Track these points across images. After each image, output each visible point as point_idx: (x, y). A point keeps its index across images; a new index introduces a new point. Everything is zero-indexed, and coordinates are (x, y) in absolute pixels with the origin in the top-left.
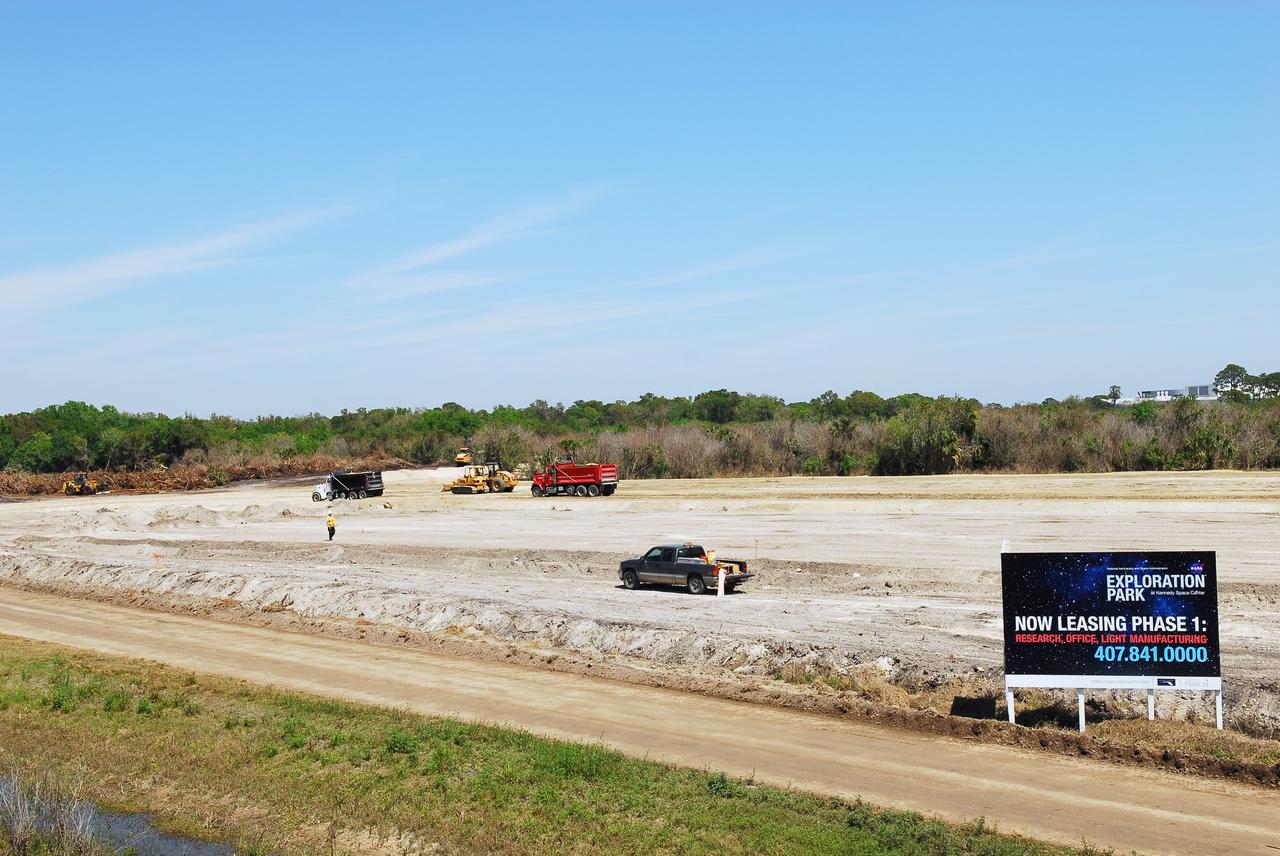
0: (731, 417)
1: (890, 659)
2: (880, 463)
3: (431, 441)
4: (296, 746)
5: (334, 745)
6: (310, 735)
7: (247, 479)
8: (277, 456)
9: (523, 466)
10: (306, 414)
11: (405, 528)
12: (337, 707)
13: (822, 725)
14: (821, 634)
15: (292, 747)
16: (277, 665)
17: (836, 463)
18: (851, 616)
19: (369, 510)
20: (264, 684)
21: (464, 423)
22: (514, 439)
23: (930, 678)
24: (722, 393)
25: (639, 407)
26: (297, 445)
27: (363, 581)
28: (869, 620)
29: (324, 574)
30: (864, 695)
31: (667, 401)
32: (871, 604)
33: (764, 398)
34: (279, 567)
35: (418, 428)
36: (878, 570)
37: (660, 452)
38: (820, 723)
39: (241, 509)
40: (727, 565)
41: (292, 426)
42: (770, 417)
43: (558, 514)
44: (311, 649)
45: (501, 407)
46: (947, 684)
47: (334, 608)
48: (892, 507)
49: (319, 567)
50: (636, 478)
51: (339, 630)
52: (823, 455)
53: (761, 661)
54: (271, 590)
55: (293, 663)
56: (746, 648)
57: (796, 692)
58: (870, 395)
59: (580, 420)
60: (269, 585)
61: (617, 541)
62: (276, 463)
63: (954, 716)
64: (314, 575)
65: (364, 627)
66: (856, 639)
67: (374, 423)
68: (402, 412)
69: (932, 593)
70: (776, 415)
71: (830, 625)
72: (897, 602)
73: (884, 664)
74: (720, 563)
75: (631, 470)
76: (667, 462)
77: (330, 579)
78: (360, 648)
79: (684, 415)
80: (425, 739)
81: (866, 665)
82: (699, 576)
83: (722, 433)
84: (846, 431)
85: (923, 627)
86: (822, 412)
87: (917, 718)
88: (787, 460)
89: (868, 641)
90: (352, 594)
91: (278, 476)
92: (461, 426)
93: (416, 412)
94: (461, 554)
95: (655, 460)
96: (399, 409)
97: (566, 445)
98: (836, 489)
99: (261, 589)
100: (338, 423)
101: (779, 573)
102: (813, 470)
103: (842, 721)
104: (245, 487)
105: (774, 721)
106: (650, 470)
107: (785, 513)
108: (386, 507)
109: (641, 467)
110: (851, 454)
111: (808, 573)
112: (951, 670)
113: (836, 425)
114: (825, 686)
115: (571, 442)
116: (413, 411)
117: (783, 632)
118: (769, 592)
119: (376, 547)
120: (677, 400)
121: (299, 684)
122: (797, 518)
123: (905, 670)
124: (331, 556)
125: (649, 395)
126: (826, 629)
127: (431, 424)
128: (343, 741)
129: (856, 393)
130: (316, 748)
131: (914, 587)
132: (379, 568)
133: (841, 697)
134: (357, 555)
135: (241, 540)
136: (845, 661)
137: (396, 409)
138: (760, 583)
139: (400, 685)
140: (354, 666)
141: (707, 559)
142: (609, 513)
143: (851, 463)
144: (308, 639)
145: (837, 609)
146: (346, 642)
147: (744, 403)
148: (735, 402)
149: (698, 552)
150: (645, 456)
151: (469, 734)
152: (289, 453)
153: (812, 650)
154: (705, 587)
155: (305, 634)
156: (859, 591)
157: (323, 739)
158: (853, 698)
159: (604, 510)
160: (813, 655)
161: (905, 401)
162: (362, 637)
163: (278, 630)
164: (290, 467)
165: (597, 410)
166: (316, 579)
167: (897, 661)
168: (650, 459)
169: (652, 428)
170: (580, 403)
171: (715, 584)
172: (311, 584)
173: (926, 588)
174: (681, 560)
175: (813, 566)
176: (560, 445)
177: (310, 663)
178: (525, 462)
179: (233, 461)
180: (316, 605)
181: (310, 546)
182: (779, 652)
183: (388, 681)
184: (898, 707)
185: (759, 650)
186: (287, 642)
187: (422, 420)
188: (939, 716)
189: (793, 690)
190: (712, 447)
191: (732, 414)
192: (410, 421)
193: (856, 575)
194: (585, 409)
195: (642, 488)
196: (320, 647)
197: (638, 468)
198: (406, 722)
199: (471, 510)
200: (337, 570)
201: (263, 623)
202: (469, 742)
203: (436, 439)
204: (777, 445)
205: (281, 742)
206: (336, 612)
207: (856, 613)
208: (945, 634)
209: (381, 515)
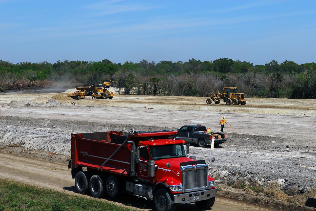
0: (229, 71)
1: (283, 180)
2: (293, 93)
3: (96, 76)
4: (13, 206)
5: (30, 206)
6: (20, 201)
7: (14, 89)
8: (28, 80)
9: (134, 88)
10: (42, 62)
11: (78, 113)
12: (33, 190)
13: (246, 207)
14: (254, 167)
15: (11, 207)
16: (11, 171)
17: (273, 92)
18: (269, 160)
19: (65, 105)
20: (4, 178)
21: (111, 69)
22: (131, 76)
23: (301, 189)
24: (226, 60)
25: (188, 64)
26: (37, 75)
27: (56, 135)
28: (277, 162)
29: (40, 132)
30: (267, 195)
31: (201, 63)
32: (279, 155)
33: (244, 63)
34: (21, 128)
35: (91, 70)
36: (284, 140)
37: (195, 84)
38: (245, 206)
39: (9, 102)
40: (216, 135)
41: (35, 67)
42: (246, 71)
43: (147, 110)
44: (28, 164)
45: (127, 62)
46: (308, 192)
47: (42, 147)
48: (295, 113)
49: (38, 129)
50: (184, 96)
51: (41, 156)
52: (267, 88)
53: (226, 178)
54: (16, 138)
55: (18, 170)
56: (219, 172)
57: (236, 192)
58: (292, 63)
59: (162, 69)
60: (15, 135)
61: (170, 122)
62: (27, 83)
63: (306, 206)
64: (35, 132)
65: (52, 155)
66: (269, 170)
67: (72, 67)
68: (84, 63)
69: (307, 151)
70: (249, 70)
71: (259, 163)
72: (291, 155)
73: (280, 181)
74: (213, 134)
75: (182, 92)
76: (198, 89)
77: (41, 134)
78: (49, 164)
79: (208, 69)
80: (69, 206)
81: (272, 181)
82: (203, 139)
83: (223, 77)
84: (279, 78)
85: (301, 166)
86: (270, 69)
87: (289, 206)
88: (251, 90)
89: (274, 171)
90: (50, 141)
91: (28, 89)
92: (109, 70)
93: (90, 63)
94: (101, 126)
95: (193, 88)
96: (83, 61)
97: (154, 80)
98: (271, 104)
99: (11, 137)
100: (56, 66)
101: (239, 140)
102: (263, 95)
103: (255, 206)
104: (13, 93)
105: (225, 205)
106: (190, 92)
107: (247, 113)
108: (72, 104)
109: (186, 91)
110: (280, 88)
111: (252, 140)
112: (311, 186)
113: (274, 75)
114: (250, 190)
115: (156, 79)
116: (89, 62)
117: (237, 165)
118: (234, 147)
119: (64, 121)
120: (205, 62)
121: (19, 179)
122: (252, 116)
123: (289, 185)
124: (44, 124)
125: (193, 59)
126: (257, 165)
127: (97, 69)
128: (34, 205)
129: (286, 61)
130: (22, 208)
131: (300, 148)
132: (64, 130)
133: (257, 195)
134: (55, 124)
135: (6, 115)
136: (263, 180)
137: (81, 61)
138: (230, 144)
139: (63, 181)
140: (44, 172)
141: (207, 132)
142: (169, 110)
143: (280, 93)
144: (27, 160)
145: (263, 157)
146: (44, 162)
147: (235, 64)
148: (231, 64)
149: (203, 128)
150: (189, 86)
151: (89, 204)
152: (34, 79)
153: (249, 174)
154: (206, 144)
155: (27, 157)
156: (274, 149)
157: (25, 203)
158: (261, 196)
159: (167, 109)
160: (249, 176)
161: (308, 66)
162: (51, 160)
163: (15, 155)
164: (33, 85)
165: (170, 65)
166: (36, 134)
167: (286, 181)
168: (190, 88)
169: (192, 74)
170: (162, 62)
171: (210, 143)
172: (33, 136)
173: (304, 149)
174: (196, 132)
175: (255, 137)
176: (151, 80)
177: (26, 170)
178: (135, 87)
179: (9, 81)
180: (34, 145)
181: (36, 119)
182: (234, 174)
183: (58, 179)
184: (281, 201)
185: (225, 173)
186: (17, 161)
187: (93, 67)
188: (299, 206)
189: (235, 191)
190: (218, 83)
191: (230, 69)
192: (87, 67)
193: (274, 142)
194: (165, 65)
195: (185, 100)
196: (31, 163)
197: (185, 91)
198: (62, 198)
199: (109, 106)
200: (46, 130)
201: (9, 152)
202: (88, 208)
203: (98, 76)
204: (247, 83)
205: (7, 204)
206: (43, 148)
207: (271, 159)
208: (310, 169)
209: (69, 107)
